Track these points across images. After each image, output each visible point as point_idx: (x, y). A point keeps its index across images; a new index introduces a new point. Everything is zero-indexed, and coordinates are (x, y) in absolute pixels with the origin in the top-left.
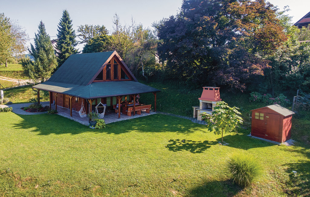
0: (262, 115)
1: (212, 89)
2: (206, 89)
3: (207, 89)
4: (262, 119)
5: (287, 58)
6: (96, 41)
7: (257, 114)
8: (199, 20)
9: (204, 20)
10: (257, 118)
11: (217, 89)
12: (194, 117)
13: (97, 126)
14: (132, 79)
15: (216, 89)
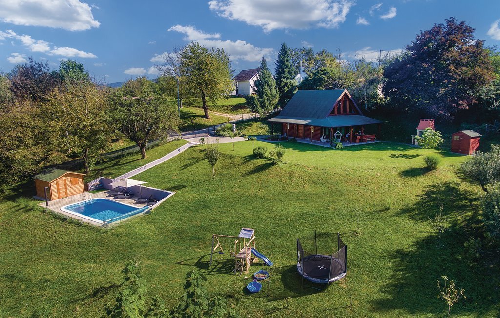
0: (458, 137)
1: (427, 121)
2: (422, 120)
3: (424, 120)
4: (458, 140)
5: (491, 95)
6: (316, 75)
7: (455, 137)
8: (418, 66)
9: (422, 67)
10: (455, 139)
11: (432, 121)
12: (412, 144)
13: (337, 147)
14: (358, 113)
15: (430, 121)
